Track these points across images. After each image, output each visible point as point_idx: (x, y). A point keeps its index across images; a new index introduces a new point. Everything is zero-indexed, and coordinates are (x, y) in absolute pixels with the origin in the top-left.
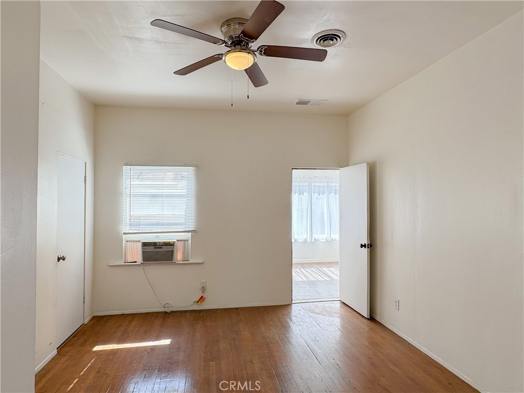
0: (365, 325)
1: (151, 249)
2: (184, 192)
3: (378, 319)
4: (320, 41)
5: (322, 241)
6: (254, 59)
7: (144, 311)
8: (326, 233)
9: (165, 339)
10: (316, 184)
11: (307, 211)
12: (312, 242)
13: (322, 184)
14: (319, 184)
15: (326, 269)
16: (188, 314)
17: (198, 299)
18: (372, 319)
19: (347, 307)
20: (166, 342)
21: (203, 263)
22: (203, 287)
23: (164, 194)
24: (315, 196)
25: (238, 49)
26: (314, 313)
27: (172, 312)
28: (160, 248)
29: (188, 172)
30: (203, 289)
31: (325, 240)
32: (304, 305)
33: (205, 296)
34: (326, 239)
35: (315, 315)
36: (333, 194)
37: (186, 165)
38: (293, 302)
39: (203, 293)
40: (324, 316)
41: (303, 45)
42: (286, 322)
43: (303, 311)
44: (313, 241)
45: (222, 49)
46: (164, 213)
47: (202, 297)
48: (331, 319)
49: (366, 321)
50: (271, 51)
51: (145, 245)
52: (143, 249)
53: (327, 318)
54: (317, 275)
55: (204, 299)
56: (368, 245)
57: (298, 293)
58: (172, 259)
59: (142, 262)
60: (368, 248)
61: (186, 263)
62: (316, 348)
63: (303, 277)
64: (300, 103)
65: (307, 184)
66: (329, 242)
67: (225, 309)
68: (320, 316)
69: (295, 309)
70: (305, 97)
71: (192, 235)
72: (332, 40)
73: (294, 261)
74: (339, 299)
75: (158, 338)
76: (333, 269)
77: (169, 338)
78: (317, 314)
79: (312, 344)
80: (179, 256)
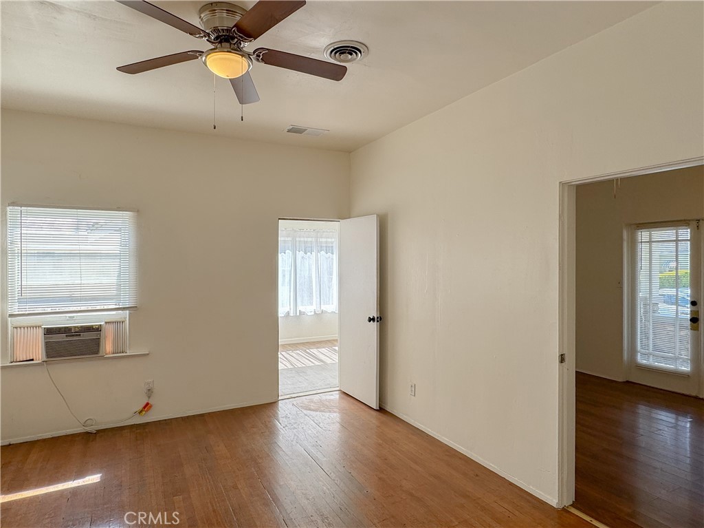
0: (373, 419)
1: (62, 338)
2: (114, 248)
3: (388, 409)
4: (336, 53)
5: (309, 314)
6: (249, 66)
8: (314, 303)
9: (93, 473)
10: (302, 239)
11: (290, 275)
12: (296, 316)
13: (310, 239)
14: (306, 239)
15: (314, 351)
16: (126, 431)
17: (141, 408)
18: (381, 410)
19: (349, 398)
20: (94, 479)
21: (148, 354)
22: (149, 390)
23: (81, 252)
24: (300, 254)
25: (225, 48)
26: (310, 410)
27: (98, 431)
28: (77, 335)
29: (124, 219)
30: (150, 392)
31: (313, 313)
32: (295, 401)
33: (151, 402)
34: (315, 312)
35: (312, 413)
36: (323, 252)
37: (119, 209)
38: (280, 398)
39: (149, 397)
40: (323, 413)
41: (312, 54)
42: (275, 426)
43: (295, 409)
44: (298, 314)
45: (203, 44)
46: (83, 282)
47: (147, 404)
48: (332, 416)
49: (374, 413)
50: (271, 57)
51: (49, 332)
52: (45, 339)
53: (327, 415)
54: (305, 359)
55: (151, 407)
56: (378, 318)
57: (285, 386)
58: (97, 352)
59: (45, 359)
60: (378, 321)
61: (120, 355)
62: (319, 455)
63: (288, 365)
64: (295, 130)
65: (290, 239)
66: (319, 315)
67: (182, 418)
68: (318, 413)
69: (284, 408)
70: (300, 124)
71: (130, 314)
72: (351, 54)
73: (281, 341)
74: (338, 389)
75: (80, 474)
76: (323, 349)
77: (100, 472)
78: (313, 410)
79: (313, 450)
80: (108, 346)
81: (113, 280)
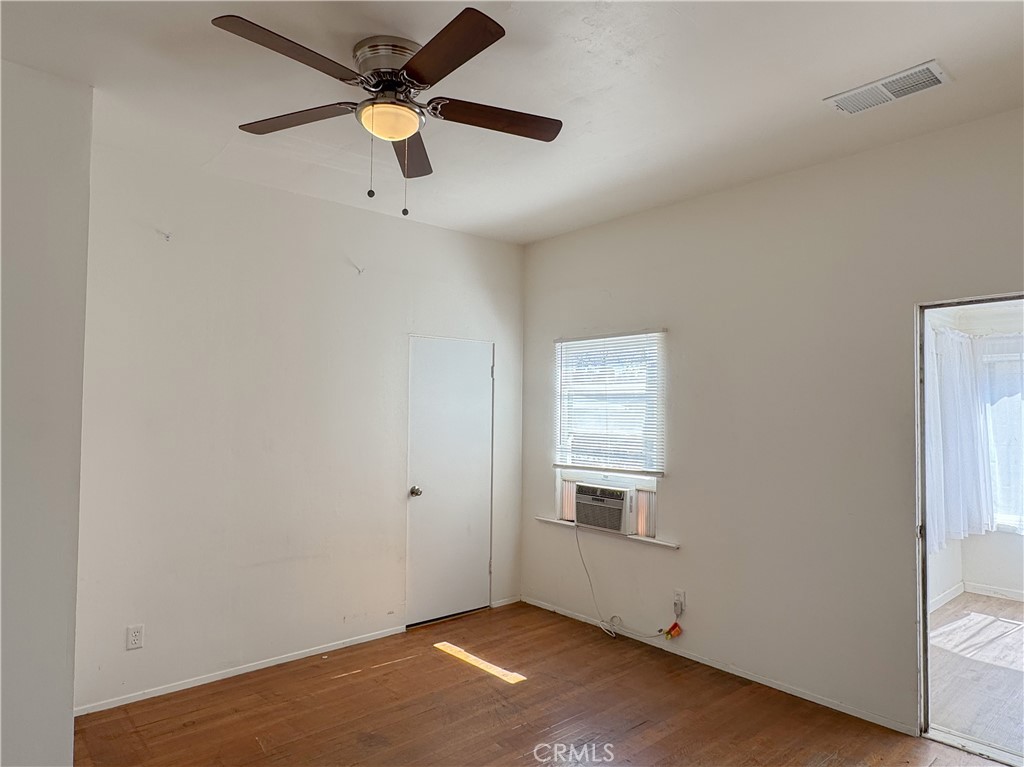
1: (589, 500)
2: (640, 388)
7: (582, 618)
17: (668, 627)
21: (677, 549)
22: (679, 606)
25: (388, 98)
28: (601, 500)
29: (651, 344)
30: (679, 610)
33: (680, 624)
37: (646, 331)
39: (678, 616)
47: (676, 625)
51: (581, 490)
52: (577, 498)
55: (679, 630)
58: (619, 529)
59: (577, 523)
61: (652, 543)
71: (658, 482)
77: (528, 675)
80: (636, 522)
81: (638, 432)
